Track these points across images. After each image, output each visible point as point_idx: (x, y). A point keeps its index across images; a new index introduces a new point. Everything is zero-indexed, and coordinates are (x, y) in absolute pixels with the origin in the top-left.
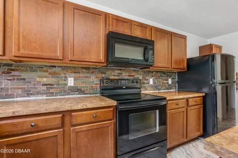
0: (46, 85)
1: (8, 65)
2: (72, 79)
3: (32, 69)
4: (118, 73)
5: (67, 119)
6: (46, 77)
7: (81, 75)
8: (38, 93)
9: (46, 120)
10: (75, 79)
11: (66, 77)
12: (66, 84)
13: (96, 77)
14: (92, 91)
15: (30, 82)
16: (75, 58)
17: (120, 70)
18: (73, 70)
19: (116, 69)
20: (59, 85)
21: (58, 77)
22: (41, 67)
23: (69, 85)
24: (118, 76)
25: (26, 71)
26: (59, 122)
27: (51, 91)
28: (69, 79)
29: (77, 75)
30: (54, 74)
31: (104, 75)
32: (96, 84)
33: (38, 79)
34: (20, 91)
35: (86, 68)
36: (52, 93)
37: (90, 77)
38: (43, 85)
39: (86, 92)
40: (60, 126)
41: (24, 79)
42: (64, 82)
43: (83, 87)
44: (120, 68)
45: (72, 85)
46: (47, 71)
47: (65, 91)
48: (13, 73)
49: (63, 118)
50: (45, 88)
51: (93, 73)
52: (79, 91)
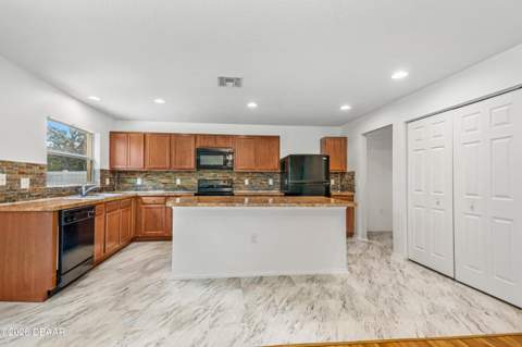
0: (163, 183)
2: (179, 180)
4: (213, 175)
6: (164, 178)
7: (185, 177)
8: (160, 189)
10: (181, 180)
11: (175, 179)
12: (176, 184)
13: (195, 179)
15: (155, 182)
16: (177, 167)
18: (180, 174)
20: (171, 184)
21: (171, 179)
25: (154, 175)
29: (182, 177)
30: (168, 177)
31: (200, 177)
32: (195, 184)
33: (160, 180)
39: (188, 190)
41: (153, 180)
42: (174, 182)
43: (187, 186)
45: (179, 184)
46: (164, 175)
48: (148, 177)
49: (166, 199)
50: (163, 185)
52: (185, 189)
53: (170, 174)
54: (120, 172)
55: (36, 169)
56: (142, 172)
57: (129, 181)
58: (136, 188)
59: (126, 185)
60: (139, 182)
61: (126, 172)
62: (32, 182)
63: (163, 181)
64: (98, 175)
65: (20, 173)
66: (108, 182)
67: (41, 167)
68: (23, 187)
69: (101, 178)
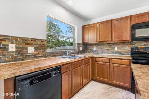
0: (107, 50)
1: (98, 44)
2: (117, 48)
3: (103, 45)
4: (145, 44)
5: (111, 61)
6: (107, 47)
7: (121, 46)
8: (105, 53)
9: (105, 60)
10: (118, 48)
11: (114, 47)
12: (114, 50)
13: (129, 47)
14: (126, 54)
15: (103, 49)
16: (116, 40)
17: (147, 42)
18: (117, 44)
19: (142, 42)
20: (112, 50)
21: (111, 47)
22: (106, 44)
23: (115, 50)
24: (144, 46)
25: (102, 45)
26: (108, 61)
27: (109, 52)
28: (115, 48)
29: (119, 46)
30: (110, 46)
31: (133, 46)
32: (128, 50)
33: (105, 48)
34: (100, 52)
35: (123, 43)
36: (109, 53)
37: (125, 47)
38: (106, 50)
39: (123, 54)
40: (108, 62)
41: (101, 48)
42: (113, 49)
43: (122, 51)
44: (147, 41)
45: (117, 50)
46: (107, 45)
47: (114, 53)
48: (99, 46)
49: (109, 60)
50: (107, 51)
51: (126, 45)
52: (120, 53)
53: (111, 44)
54: (87, 44)
55: (39, 42)
56: (96, 44)
57: (90, 48)
58: (93, 52)
59: (89, 50)
60: (95, 49)
61: (89, 44)
62: (36, 49)
63: (107, 48)
64: (77, 46)
65: (27, 44)
66: (81, 49)
67: (42, 41)
68: (29, 52)
69: (78, 47)
